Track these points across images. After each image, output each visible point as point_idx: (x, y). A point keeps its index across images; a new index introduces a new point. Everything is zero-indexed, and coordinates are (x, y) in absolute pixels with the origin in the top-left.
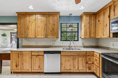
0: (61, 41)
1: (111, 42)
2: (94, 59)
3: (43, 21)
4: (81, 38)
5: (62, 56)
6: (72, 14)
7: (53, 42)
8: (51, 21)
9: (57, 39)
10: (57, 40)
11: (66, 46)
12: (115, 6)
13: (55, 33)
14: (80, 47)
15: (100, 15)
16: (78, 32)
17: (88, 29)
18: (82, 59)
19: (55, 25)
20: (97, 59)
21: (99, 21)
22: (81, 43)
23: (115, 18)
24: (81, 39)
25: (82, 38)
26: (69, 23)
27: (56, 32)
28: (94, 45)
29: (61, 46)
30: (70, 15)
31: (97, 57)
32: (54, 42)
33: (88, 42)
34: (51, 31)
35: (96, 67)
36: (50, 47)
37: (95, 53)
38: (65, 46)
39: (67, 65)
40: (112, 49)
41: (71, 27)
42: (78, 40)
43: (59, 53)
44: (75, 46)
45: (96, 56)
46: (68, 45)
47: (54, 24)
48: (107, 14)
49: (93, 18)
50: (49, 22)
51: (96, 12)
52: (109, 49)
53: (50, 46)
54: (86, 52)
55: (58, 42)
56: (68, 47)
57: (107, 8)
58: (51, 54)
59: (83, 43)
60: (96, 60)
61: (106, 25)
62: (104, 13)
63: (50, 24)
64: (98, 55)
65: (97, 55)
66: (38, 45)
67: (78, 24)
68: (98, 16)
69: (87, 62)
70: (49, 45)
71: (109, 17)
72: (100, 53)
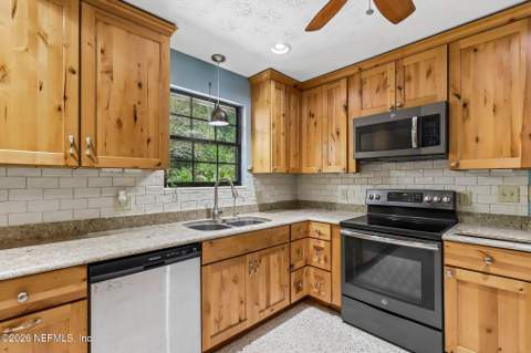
0: (165, 186)
1: (340, 187)
2: (311, 248)
3: (50, 41)
4: (251, 171)
5: (209, 267)
7: (118, 195)
8: (118, 59)
9: (145, 177)
10: (146, 183)
11: (196, 212)
12: (362, 83)
13: (148, 141)
14: (250, 209)
15: (315, 95)
16: (238, 145)
17: (282, 138)
18: (279, 259)
19: (144, 86)
20: (322, 244)
21: (311, 115)
22: (254, 194)
23: (363, 115)
24: (250, 175)
25: (255, 171)
26: (207, 99)
28: (287, 198)
29: (167, 214)
30: (214, 60)
31: (322, 237)
32: (122, 196)
33: (273, 188)
34: (119, 123)
35: (320, 273)
36: (95, 230)
37: (314, 227)
39: (229, 306)
40: (345, 207)
41: (221, 119)
42: (238, 183)
43: (191, 251)
44: (234, 210)
45: (317, 236)
46: (203, 208)
47: (140, 85)
48: (340, 98)
49: (293, 98)
50: (103, 60)
51: (302, 80)
52: (335, 209)
54: (290, 225)
55: (152, 193)
56: (205, 214)
57: (338, 80)
58: (146, 268)
59: (259, 195)
60: (318, 249)
61: (338, 133)
62: (330, 95)
63: (109, 72)
64: (326, 231)
65: (322, 232)
67: (238, 109)
68: (309, 98)
69: (291, 266)
71: (346, 108)
72: (332, 225)
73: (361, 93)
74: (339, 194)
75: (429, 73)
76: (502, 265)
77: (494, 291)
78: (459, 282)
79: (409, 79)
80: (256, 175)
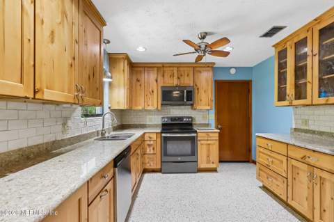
0: (81, 117)
2: (146, 145)
4: (110, 108)
12: (164, 72)
13: (97, 89)
20: (152, 142)
21: (138, 81)
25: (112, 108)
27: (98, 86)
31: (151, 139)
34: (89, 77)
45: (149, 139)
46: (95, 130)
48: (154, 76)
57: (153, 67)
60: (149, 145)
62: (149, 73)
64: (154, 136)
65: (152, 137)
68: (137, 72)
71: (157, 81)
72: (157, 133)
73: (163, 76)
74: (148, 120)
75: (188, 75)
76: (211, 137)
77: (209, 144)
78: (202, 144)
79: (182, 75)
80: (112, 110)
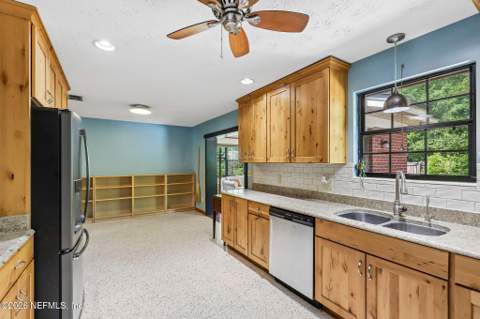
0: (358, 175)
5: (320, 239)
6: (401, 36)
11: (381, 203)
13: (317, 145)
27: (319, 141)
30: (391, 42)
32: (324, 180)
34: (304, 138)
38: (372, 202)
39: (338, 286)
42: (471, 178)
44: (427, 213)
47: (312, 111)
50: (298, 106)
53: (313, 192)
58: (285, 218)
63: (300, 112)
66: (282, 185)
67: (472, 68)
70: (313, 188)
